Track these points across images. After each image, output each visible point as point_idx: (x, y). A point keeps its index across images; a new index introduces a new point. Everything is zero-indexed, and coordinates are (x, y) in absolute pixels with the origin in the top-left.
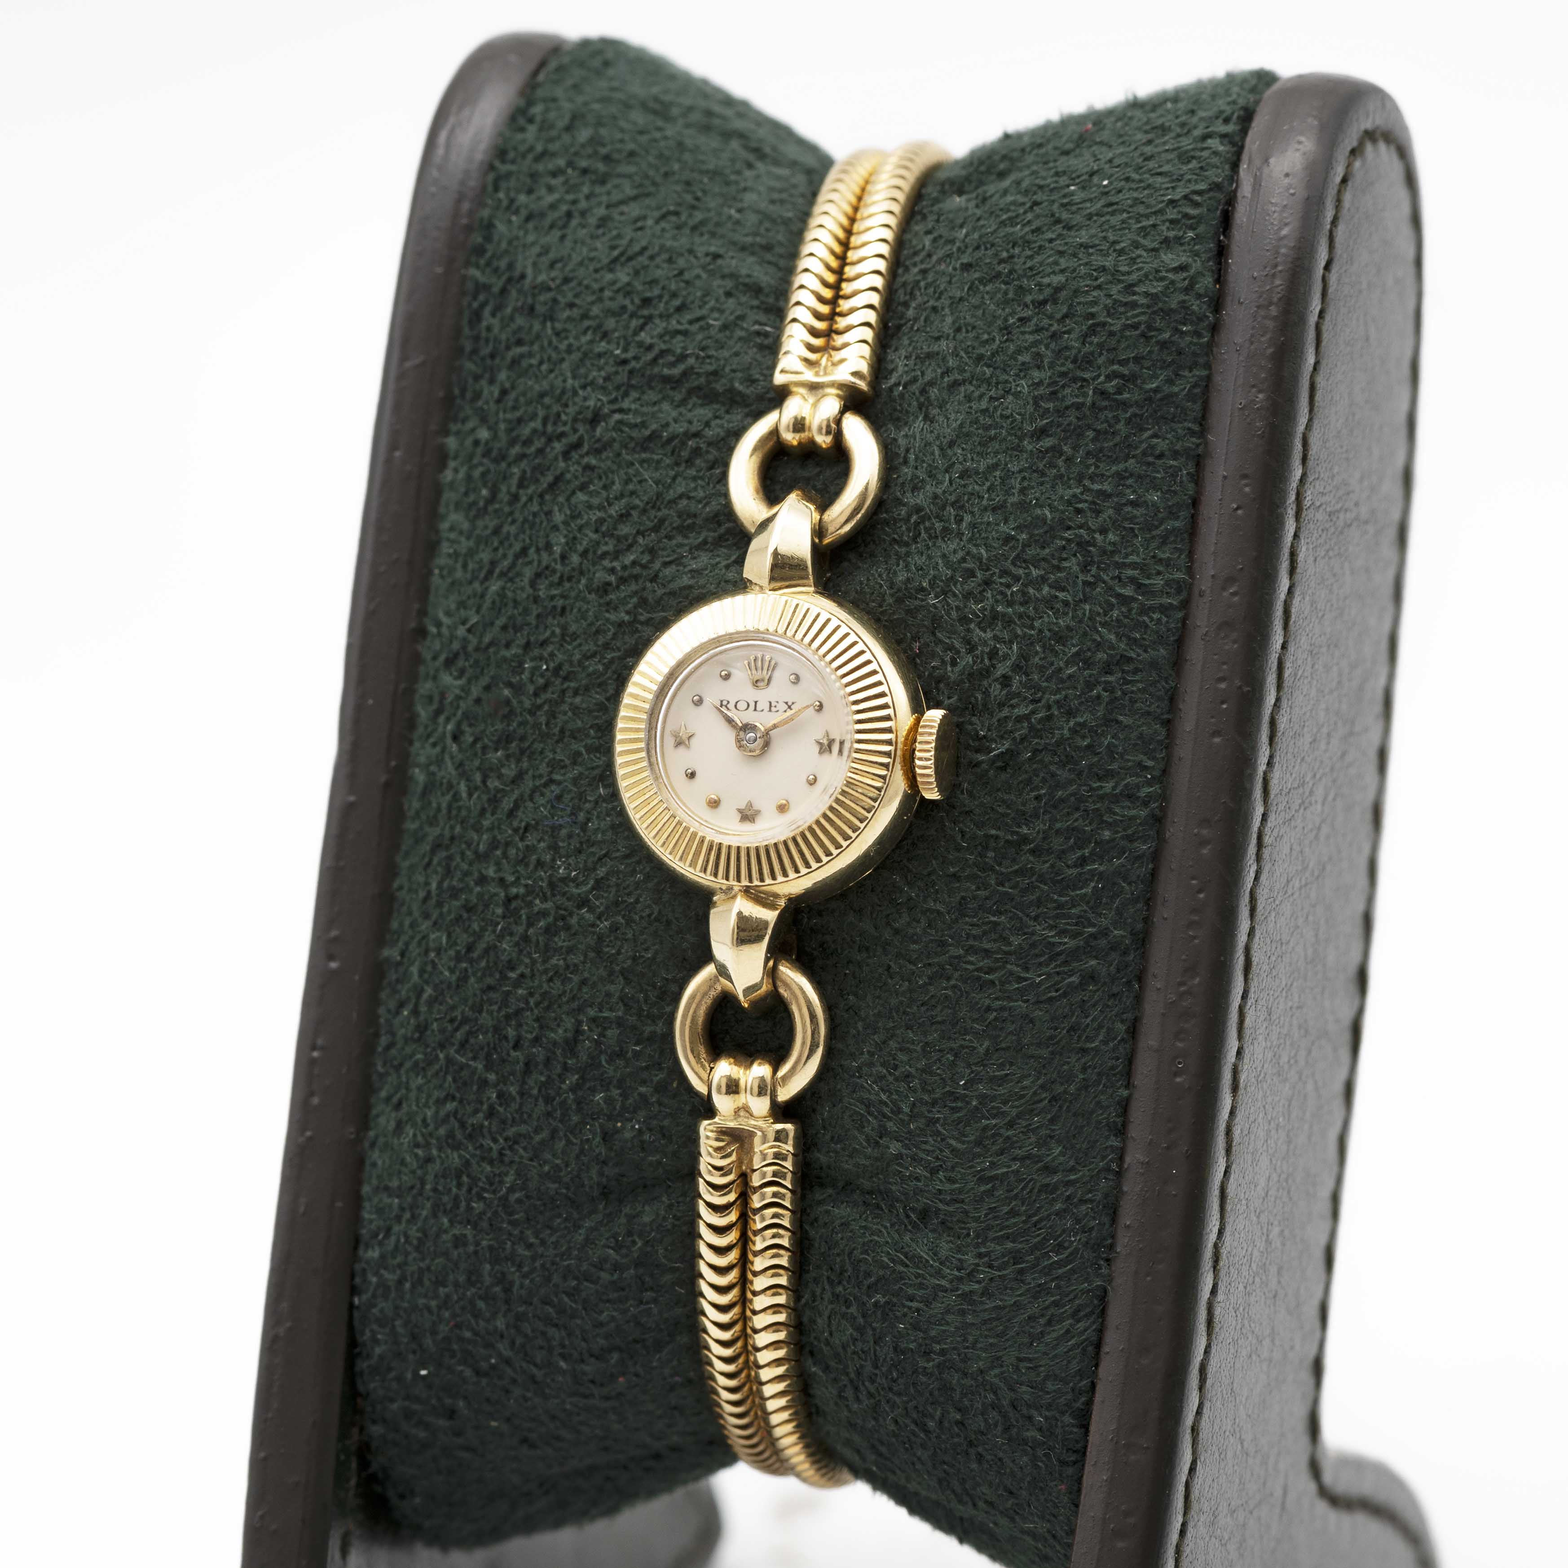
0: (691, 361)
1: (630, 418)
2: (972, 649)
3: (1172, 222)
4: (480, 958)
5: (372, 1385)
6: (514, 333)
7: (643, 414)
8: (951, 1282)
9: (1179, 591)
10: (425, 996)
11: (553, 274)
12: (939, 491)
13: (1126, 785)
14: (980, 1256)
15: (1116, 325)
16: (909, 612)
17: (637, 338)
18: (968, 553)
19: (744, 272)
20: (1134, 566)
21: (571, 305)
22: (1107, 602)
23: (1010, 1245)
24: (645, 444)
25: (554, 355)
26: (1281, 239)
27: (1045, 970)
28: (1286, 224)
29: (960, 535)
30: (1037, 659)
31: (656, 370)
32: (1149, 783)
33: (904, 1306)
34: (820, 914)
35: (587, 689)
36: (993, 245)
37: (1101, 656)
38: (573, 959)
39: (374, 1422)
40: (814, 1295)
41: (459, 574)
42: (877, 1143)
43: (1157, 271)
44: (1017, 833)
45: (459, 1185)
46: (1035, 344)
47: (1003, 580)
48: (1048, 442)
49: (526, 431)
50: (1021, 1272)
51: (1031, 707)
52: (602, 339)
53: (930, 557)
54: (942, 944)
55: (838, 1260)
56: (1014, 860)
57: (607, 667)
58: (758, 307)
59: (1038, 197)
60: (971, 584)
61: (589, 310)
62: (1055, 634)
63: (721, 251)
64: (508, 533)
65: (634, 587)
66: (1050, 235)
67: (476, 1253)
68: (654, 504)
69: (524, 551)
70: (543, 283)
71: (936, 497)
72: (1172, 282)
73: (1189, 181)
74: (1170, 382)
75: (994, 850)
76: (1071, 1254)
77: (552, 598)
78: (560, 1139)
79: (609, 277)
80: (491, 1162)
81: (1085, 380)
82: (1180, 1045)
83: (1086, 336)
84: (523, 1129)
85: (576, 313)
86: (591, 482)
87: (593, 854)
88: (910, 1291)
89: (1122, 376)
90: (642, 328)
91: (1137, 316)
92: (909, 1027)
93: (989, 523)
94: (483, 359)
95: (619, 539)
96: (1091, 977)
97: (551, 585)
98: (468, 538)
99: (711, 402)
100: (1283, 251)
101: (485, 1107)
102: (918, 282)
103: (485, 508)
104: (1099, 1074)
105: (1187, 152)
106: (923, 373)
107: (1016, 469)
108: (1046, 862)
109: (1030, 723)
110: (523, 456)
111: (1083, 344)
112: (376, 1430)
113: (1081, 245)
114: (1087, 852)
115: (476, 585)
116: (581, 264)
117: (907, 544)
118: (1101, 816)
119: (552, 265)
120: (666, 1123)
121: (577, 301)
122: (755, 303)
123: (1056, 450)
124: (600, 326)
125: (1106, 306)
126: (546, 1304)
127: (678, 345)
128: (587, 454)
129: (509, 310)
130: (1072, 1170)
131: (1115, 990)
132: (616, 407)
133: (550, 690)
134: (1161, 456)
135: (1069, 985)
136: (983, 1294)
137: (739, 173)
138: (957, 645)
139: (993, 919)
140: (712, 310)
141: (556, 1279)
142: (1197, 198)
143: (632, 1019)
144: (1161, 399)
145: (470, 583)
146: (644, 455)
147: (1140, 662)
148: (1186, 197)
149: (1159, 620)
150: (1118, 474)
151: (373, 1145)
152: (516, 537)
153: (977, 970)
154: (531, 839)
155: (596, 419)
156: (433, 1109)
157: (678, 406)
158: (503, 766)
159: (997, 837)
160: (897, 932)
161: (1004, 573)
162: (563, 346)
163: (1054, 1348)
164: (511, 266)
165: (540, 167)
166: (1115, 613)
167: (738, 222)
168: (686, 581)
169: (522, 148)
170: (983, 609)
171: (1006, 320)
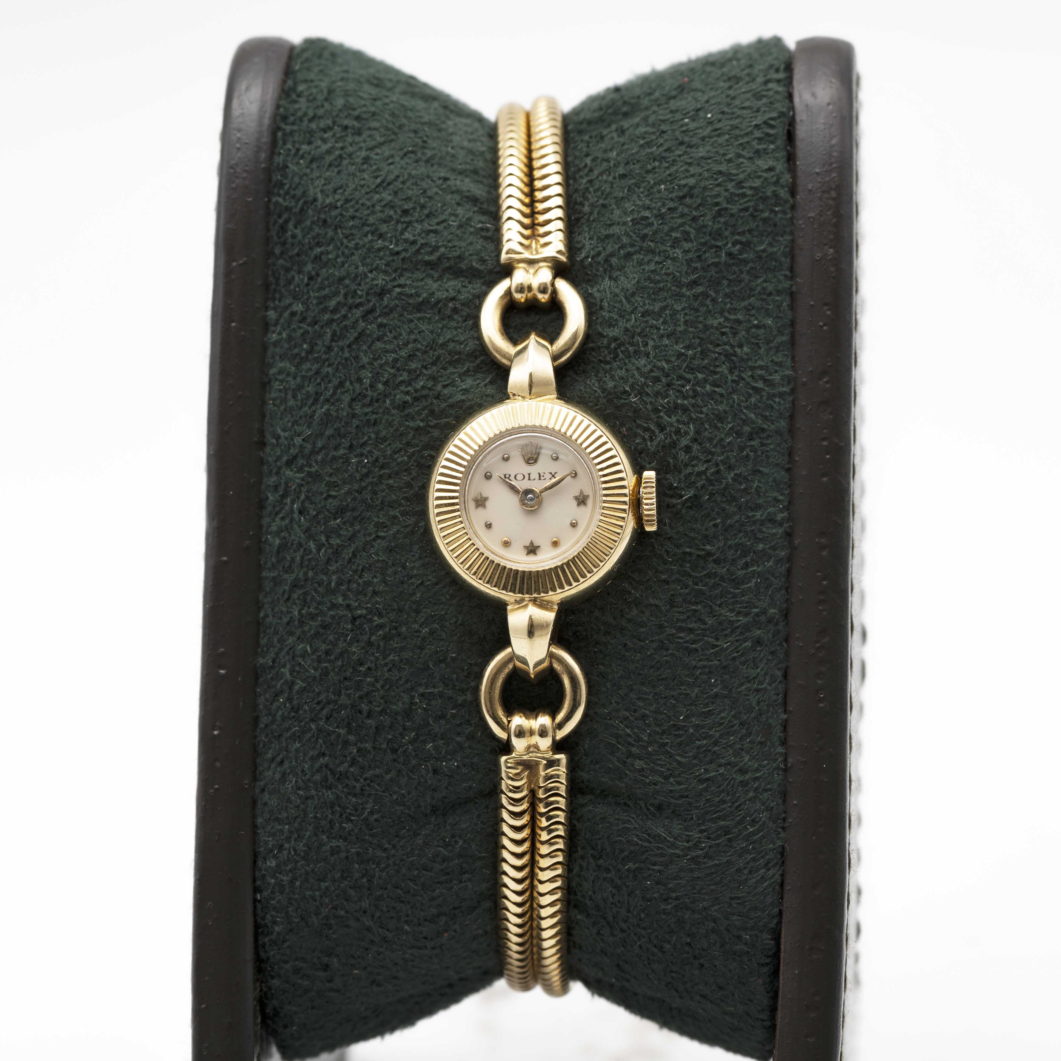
0: (442, 250)
1: (408, 290)
2: (662, 429)
3: (759, 139)
4: (336, 659)
5: (272, 953)
6: (314, 238)
7: (416, 288)
8: (683, 850)
9: (789, 382)
10: (297, 687)
11: (337, 197)
12: (628, 326)
13: (769, 513)
14: (701, 832)
15: (734, 209)
16: (617, 408)
17: (403, 237)
18: (654, 366)
19: (465, 189)
20: (761, 368)
21: (353, 218)
22: (747, 392)
23: (722, 823)
24: (419, 307)
25: (346, 251)
26: (833, 146)
27: (730, 639)
28: (835, 136)
29: (647, 355)
30: (706, 433)
31: (420, 257)
32: (781, 511)
33: (649, 869)
34: (573, 612)
35: (397, 474)
36: (638, 161)
37: (747, 429)
38: (405, 655)
39: (273, 978)
40: (581, 867)
41: (291, 403)
42: (625, 762)
43: (756, 172)
44: (704, 550)
45: (333, 813)
46: (682, 225)
47: (679, 383)
48: (700, 289)
49: (333, 303)
50: (730, 840)
51: (705, 465)
52: (379, 239)
53: (627, 370)
54: (661, 627)
55: (599, 842)
56: (703, 568)
57: (410, 457)
58: (477, 212)
59: (663, 127)
60: (658, 387)
61: (367, 220)
62: (717, 416)
63: (448, 175)
64: (328, 373)
65: (424, 403)
66: (678, 152)
67: (347, 858)
68: (432, 346)
69: (341, 384)
70: (331, 204)
71: (627, 330)
72: (766, 179)
73: (765, 112)
74: (770, 245)
75: (689, 562)
76: (760, 826)
77: (366, 414)
78: (404, 777)
79: (377, 197)
80: (355, 795)
81: (717, 247)
82: (819, 682)
83: (714, 218)
84: (378, 771)
85: (357, 222)
86: (385, 335)
87: (413, 584)
88: (653, 859)
89: (741, 243)
90: (405, 229)
91: (746, 202)
92: (643, 684)
93: (666, 345)
94: (291, 257)
95: (410, 372)
96: (758, 642)
97: (364, 405)
98: (295, 378)
99: (458, 277)
100: (835, 154)
101: (349, 759)
102: (587, 188)
103: (307, 358)
104: (768, 705)
105: (758, 93)
106: (604, 249)
107: (679, 308)
108: (724, 567)
109: (706, 476)
110: (331, 321)
111: (714, 222)
112: (276, 982)
113: (702, 158)
114: (748, 559)
115: (306, 409)
116: (356, 189)
117: (608, 363)
118: (755, 534)
119: (335, 191)
120: (476, 760)
121: (357, 214)
122: (476, 209)
123: (705, 295)
124: (376, 230)
125: (725, 197)
126: (397, 888)
127: (432, 239)
128: (379, 316)
129: (308, 223)
130: (757, 770)
131: (773, 649)
132: (396, 283)
133: (371, 476)
134: (770, 294)
135: (745, 647)
136: (705, 857)
137: (444, 122)
138: (652, 427)
139: (694, 607)
140: (451, 215)
141: (404, 870)
142: (772, 122)
143: (450, 692)
144: (767, 257)
145: (301, 408)
146: (419, 315)
147: (770, 431)
148: (765, 123)
149: (779, 402)
150: (745, 307)
151: (263, 790)
152: (334, 375)
153: (686, 642)
154: (367, 576)
155: (382, 293)
156: (309, 763)
157: (437, 281)
158: (341, 529)
159: (690, 554)
160: (629, 621)
161: (680, 377)
162: (352, 245)
163: (755, 888)
164: (304, 194)
165: (313, 126)
166: (753, 400)
167: (453, 156)
168: (460, 397)
169: (300, 114)
170: (668, 402)
171: (659, 210)
